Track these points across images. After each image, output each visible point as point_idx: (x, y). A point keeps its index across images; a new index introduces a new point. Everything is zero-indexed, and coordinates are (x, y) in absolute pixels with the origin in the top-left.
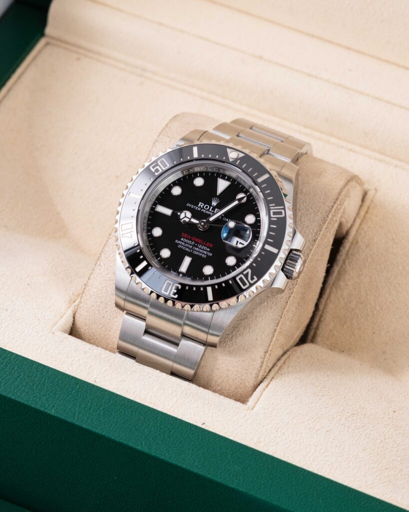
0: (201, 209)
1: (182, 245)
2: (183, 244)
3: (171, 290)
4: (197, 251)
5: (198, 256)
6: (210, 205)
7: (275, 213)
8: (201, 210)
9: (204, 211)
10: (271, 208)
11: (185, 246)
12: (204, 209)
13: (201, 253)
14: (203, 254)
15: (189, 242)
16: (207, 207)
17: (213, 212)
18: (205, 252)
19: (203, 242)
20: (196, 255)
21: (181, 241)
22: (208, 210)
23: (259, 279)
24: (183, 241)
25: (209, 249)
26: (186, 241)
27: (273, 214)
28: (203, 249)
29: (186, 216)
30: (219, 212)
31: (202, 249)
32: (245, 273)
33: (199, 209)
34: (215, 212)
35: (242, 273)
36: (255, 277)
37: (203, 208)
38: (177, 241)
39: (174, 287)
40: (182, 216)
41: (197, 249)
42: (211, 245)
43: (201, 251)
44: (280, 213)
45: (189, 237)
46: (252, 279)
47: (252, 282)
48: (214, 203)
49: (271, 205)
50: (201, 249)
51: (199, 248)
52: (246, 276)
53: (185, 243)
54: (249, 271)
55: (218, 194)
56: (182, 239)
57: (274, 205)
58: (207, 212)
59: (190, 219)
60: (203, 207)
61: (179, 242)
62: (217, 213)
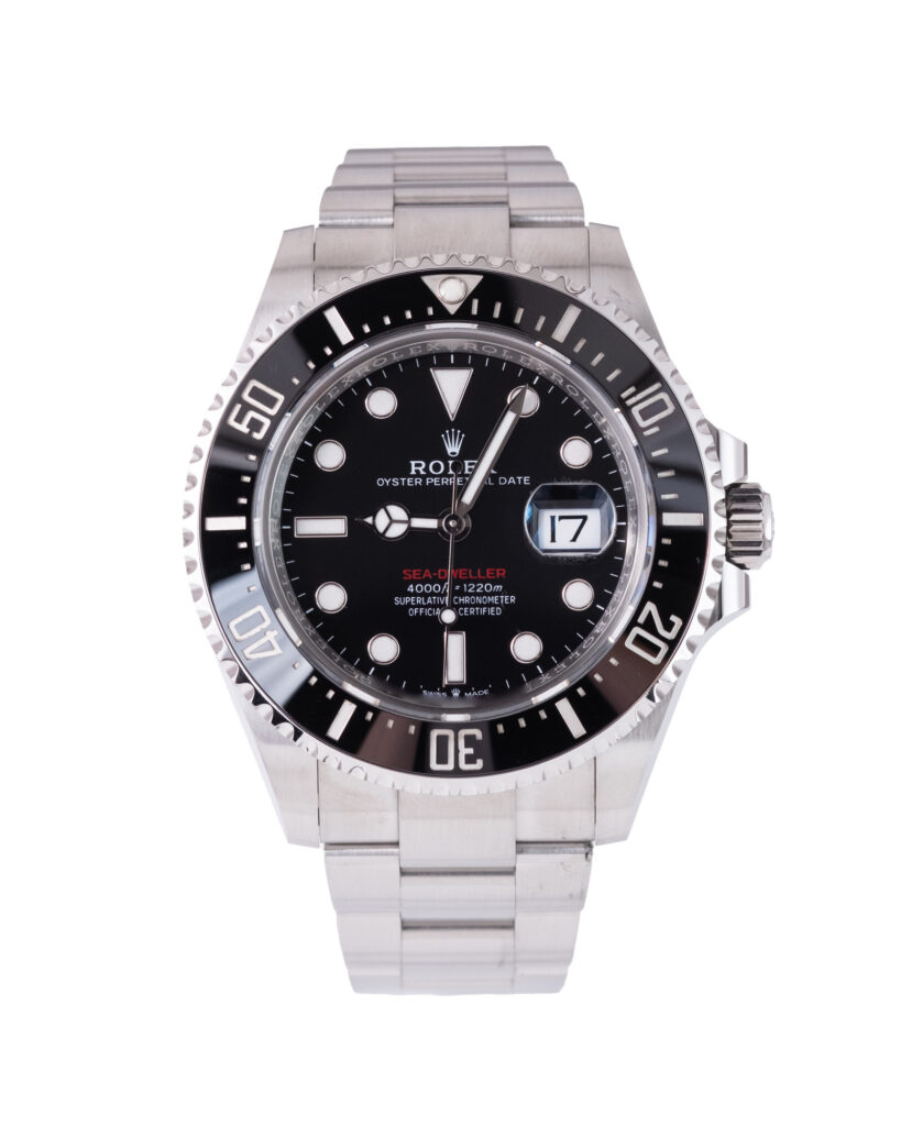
0: (424, 477)
1: (419, 606)
2: (420, 600)
3: (457, 751)
4: (469, 606)
5: (477, 618)
6: (445, 457)
7: (645, 414)
8: (424, 482)
9: (435, 480)
10: (629, 402)
11: (429, 606)
12: (434, 476)
13: (482, 606)
14: (490, 605)
15: (432, 588)
16: (437, 467)
17: (463, 475)
18: (494, 599)
19: (475, 574)
20: (470, 617)
21: (410, 595)
22: (445, 474)
23: (686, 619)
24: (415, 594)
25: (499, 587)
26: (424, 588)
27: (645, 418)
28: (484, 594)
29: (392, 522)
30: (477, 466)
31: (480, 595)
32: (641, 619)
33: (418, 482)
34: (467, 472)
35: (633, 623)
36: (673, 618)
37: (429, 474)
38: (398, 601)
39: (462, 743)
40: (381, 521)
41: (466, 600)
42: (501, 572)
43: (479, 600)
44: (661, 406)
45: (427, 574)
46: (668, 626)
47: (670, 636)
48: (453, 448)
49: (624, 395)
50: (476, 594)
51: (470, 595)
52: (649, 625)
53: (425, 595)
54: (650, 607)
55: (452, 419)
56: (411, 589)
57: (632, 390)
58: (445, 481)
59: (409, 522)
60: (426, 469)
61: (407, 600)
62: (473, 471)
